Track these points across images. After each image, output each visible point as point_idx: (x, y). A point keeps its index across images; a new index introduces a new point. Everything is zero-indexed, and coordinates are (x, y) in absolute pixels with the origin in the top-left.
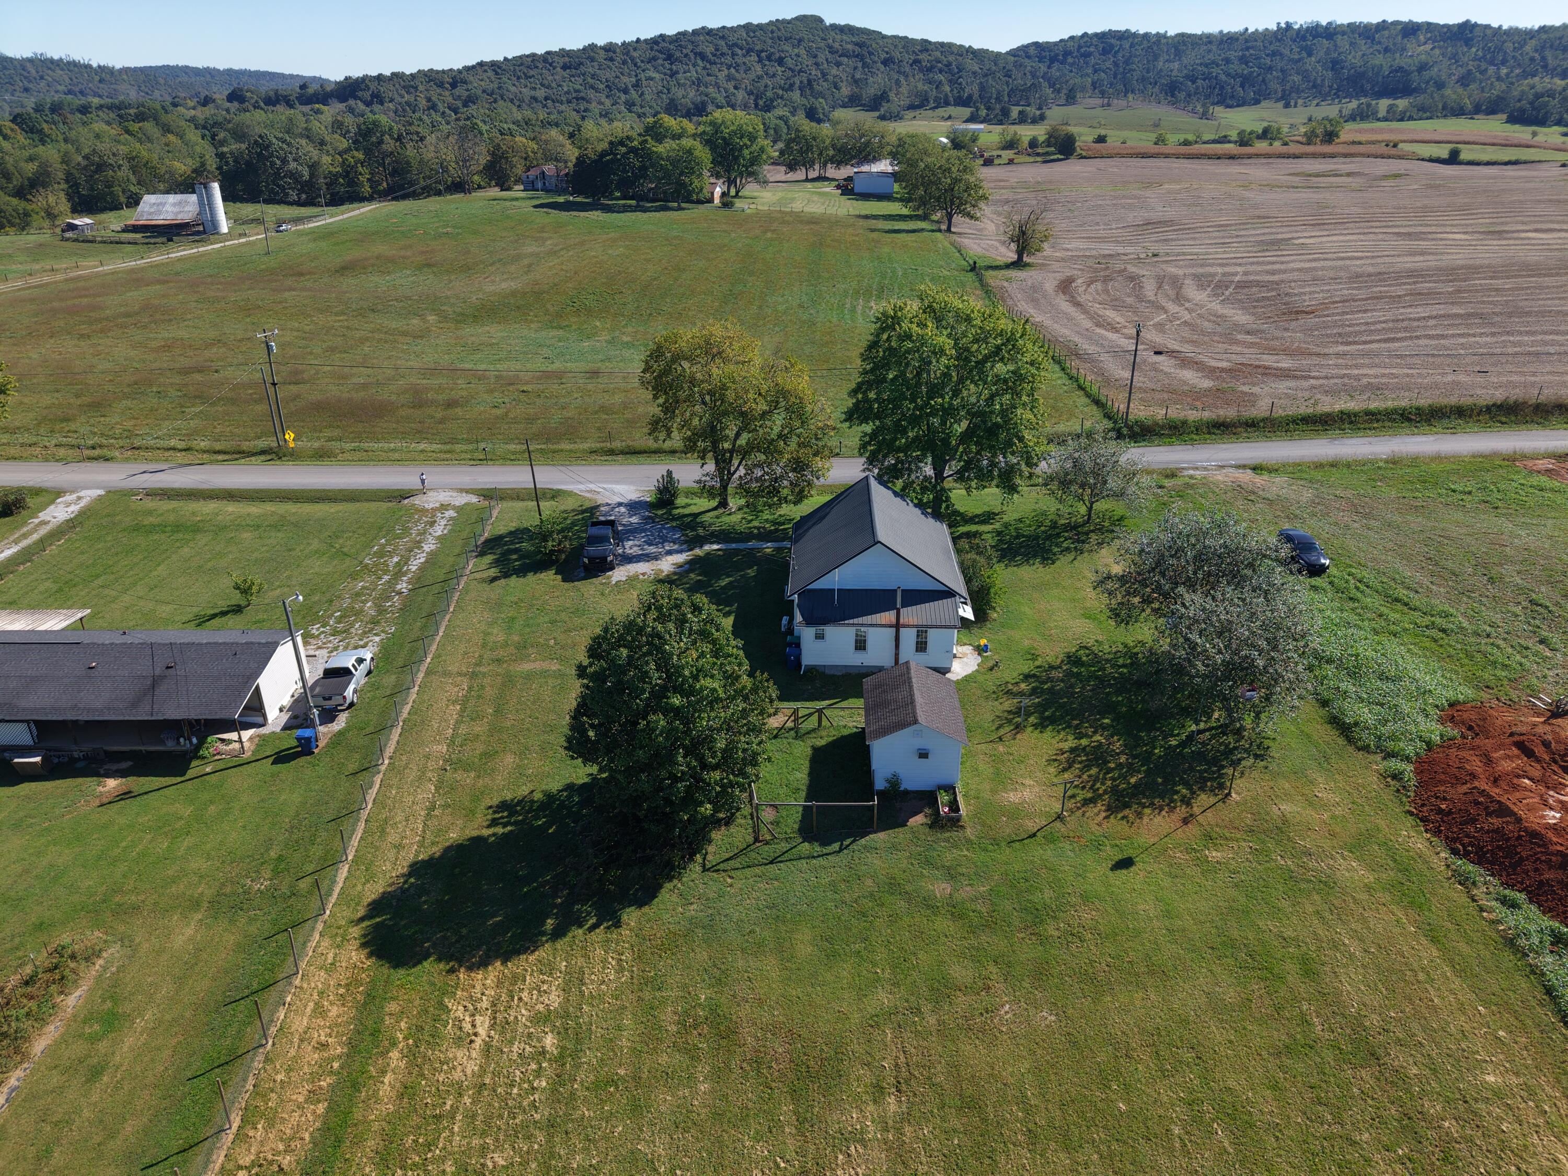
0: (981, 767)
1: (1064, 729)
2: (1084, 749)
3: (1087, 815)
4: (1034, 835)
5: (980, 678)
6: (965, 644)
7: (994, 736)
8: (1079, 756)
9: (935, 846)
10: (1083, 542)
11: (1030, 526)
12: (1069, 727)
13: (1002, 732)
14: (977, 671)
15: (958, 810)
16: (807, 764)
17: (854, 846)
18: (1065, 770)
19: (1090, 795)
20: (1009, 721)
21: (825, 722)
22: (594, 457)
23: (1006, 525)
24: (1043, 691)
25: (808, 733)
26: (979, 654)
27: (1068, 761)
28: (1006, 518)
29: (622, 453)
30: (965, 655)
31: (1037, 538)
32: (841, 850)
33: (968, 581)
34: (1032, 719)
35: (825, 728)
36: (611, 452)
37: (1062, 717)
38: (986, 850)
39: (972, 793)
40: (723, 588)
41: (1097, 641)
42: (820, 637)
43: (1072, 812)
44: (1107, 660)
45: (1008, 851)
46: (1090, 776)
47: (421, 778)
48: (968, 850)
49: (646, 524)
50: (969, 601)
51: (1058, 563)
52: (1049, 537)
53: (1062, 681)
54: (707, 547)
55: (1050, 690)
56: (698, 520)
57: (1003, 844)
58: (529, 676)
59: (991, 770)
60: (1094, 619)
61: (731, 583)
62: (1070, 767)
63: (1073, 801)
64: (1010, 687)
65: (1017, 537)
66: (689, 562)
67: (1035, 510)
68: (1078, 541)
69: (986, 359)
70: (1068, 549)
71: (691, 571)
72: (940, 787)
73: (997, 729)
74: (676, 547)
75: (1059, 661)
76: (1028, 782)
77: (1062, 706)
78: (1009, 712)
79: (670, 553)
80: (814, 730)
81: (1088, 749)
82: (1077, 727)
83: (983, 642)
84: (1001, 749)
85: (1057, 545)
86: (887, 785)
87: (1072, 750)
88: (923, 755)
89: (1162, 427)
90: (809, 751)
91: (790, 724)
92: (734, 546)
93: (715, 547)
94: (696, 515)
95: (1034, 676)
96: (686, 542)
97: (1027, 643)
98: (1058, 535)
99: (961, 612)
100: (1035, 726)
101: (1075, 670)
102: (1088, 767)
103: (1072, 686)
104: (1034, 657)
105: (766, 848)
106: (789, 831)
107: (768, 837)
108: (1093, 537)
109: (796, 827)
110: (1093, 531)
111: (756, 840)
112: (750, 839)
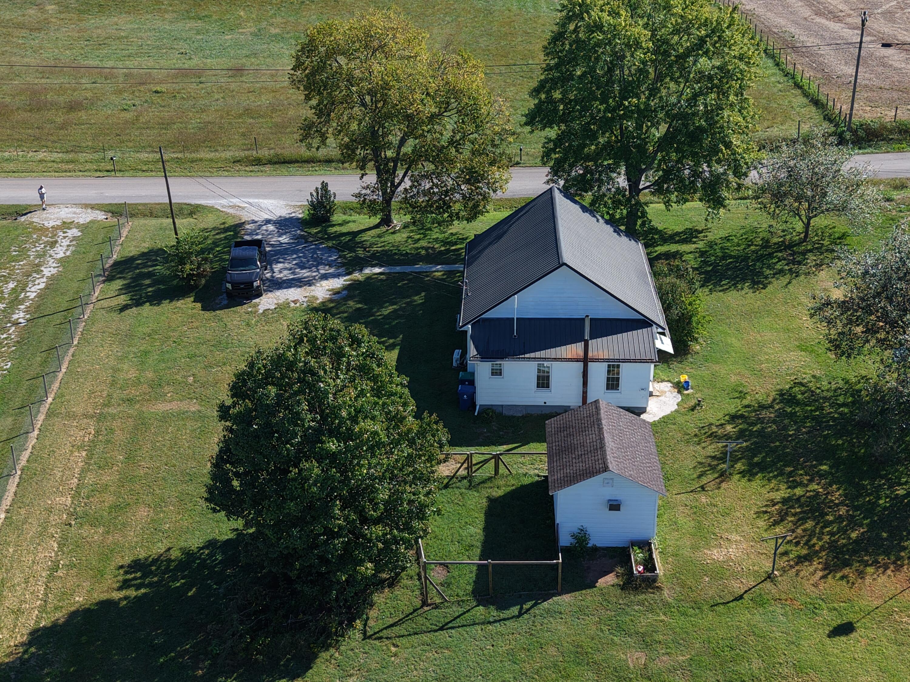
0: (681, 520)
1: (775, 477)
2: (798, 499)
3: (802, 574)
4: (741, 597)
5: (680, 420)
6: (663, 381)
7: (696, 485)
8: (792, 507)
9: (628, 610)
10: (799, 263)
11: (738, 245)
12: (781, 474)
13: (704, 480)
14: (676, 411)
15: (654, 569)
16: (482, 517)
17: (535, 610)
18: (776, 523)
19: (805, 552)
20: (713, 468)
21: (502, 470)
22: (238, 167)
23: (711, 244)
24: (752, 433)
25: (483, 482)
26: (679, 392)
27: (780, 512)
28: (711, 237)
29: (271, 162)
30: (663, 393)
31: (746, 258)
32: (520, 614)
33: (667, 308)
34: (739, 466)
35: (503, 476)
36: (258, 162)
37: (774, 463)
38: (685, 614)
39: (670, 550)
40: (386, 317)
41: (814, 376)
42: (497, 372)
43: (784, 570)
44: (825, 398)
45: (711, 615)
46: (804, 530)
47: (43, 534)
48: (665, 614)
49: (298, 244)
50: (667, 332)
51: (770, 288)
52: (760, 258)
53: (774, 422)
54: (368, 271)
55: (761, 433)
56: (357, 239)
57: (705, 608)
58: (165, 418)
59: (692, 524)
60: (812, 352)
61: (395, 311)
62: (782, 520)
63: (785, 558)
64: (714, 429)
65: (724, 258)
66: (346, 288)
67: (743, 227)
68: (794, 262)
69: (688, 53)
70: (781, 272)
71: (349, 298)
72: (634, 543)
73: (699, 477)
74: (332, 270)
75: (770, 399)
76: (734, 537)
77: (773, 451)
78: (713, 458)
79: (325, 277)
80: (490, 479)
81: (803, 500)
82: (790, 474)
83: (684, 378)
84: (704, 500)
85: (769, 267)
86: (574, 541)
87: (784, 501)
88: (615, 506)
89: (891, 131)
90: (484, 502)
91: (463, 472)
92: (398, 269)
93: (377, 270)
94: (355, 234)
95: (742, 416)
96: (343, 265)
97: (734, 379)
98: (771, 256)
99: (658, 345)
100: (742, 473)
101: (789, 410)
102: (803, 520)
103: (785, 428)
104: (742, 395)
105: (435, 612)
106: (461, 593)
107: (438, 601)
108: (811, 257)
109: (470, 588)
110: (810, 251)
111: (424, 603)
112: (418, 603)
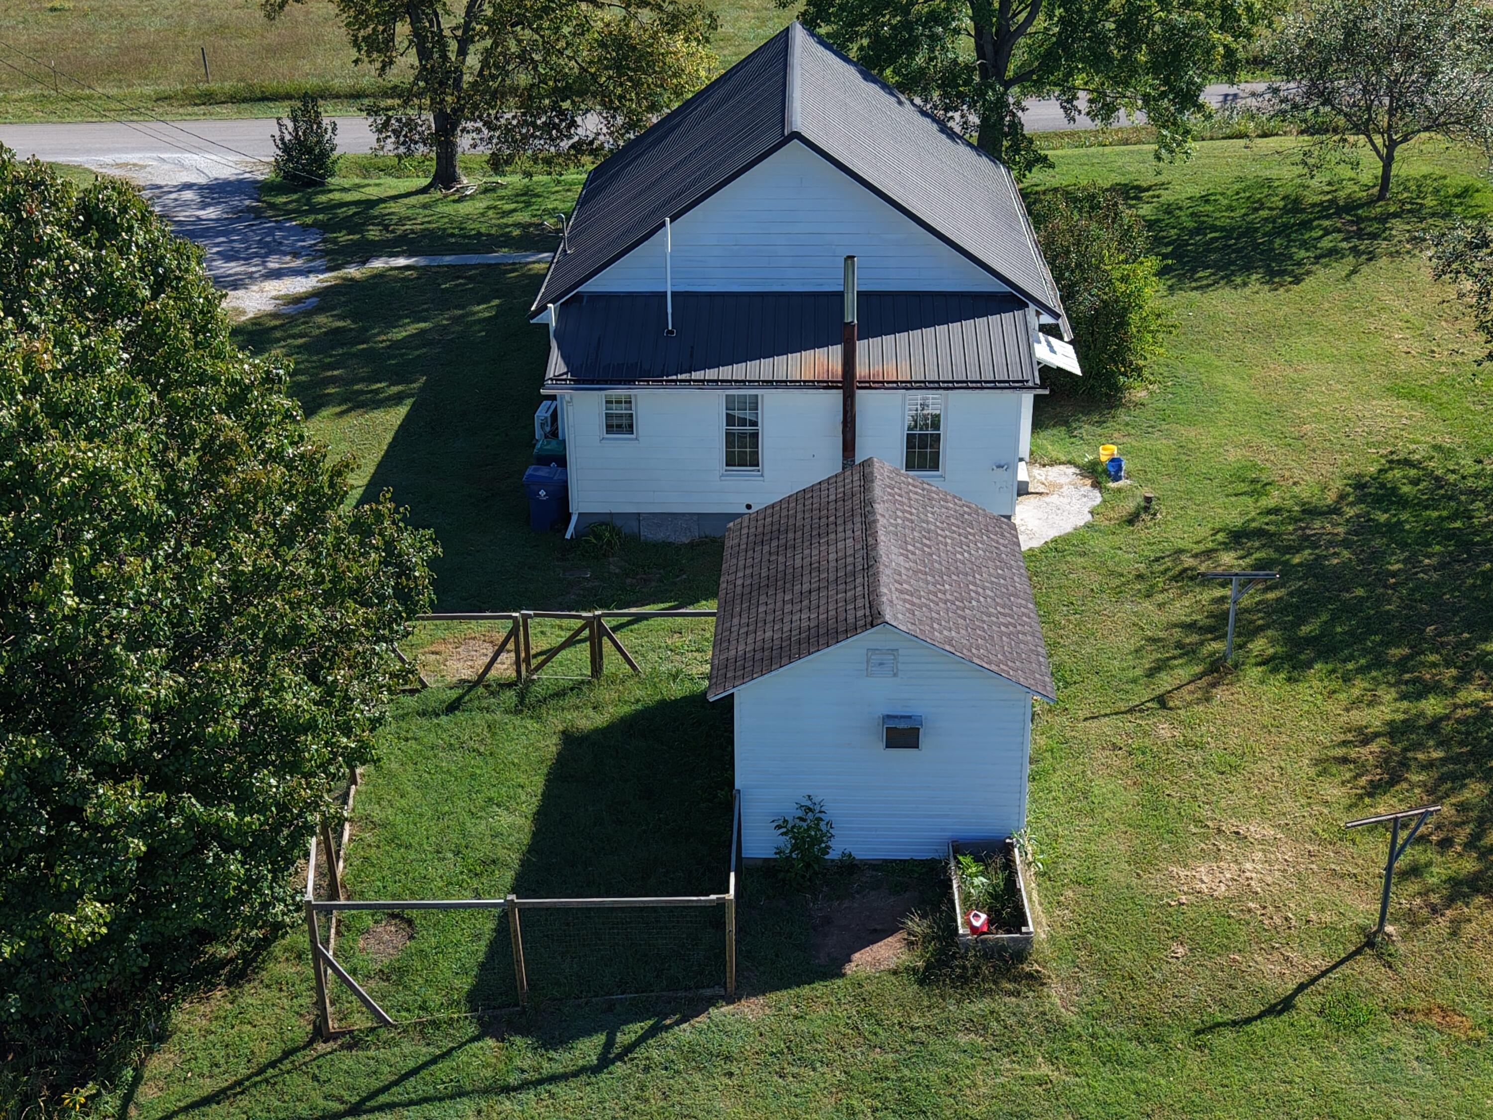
0: (1101, 786)
1: (1362, 670)
3: (1469, 930)
4: (1286, 1005)
5: (1099, 544)
6: (1054, 463)
7: (1143, 694)
8: (1419, 746)
9: (936, 1045)
10: (1374, 236)
11: (1231, 208)
12: (1379, 663)
13: (1165, 682)
14: (1089, 526)
15: (1018, 919)
16: (537, 784)
17: (653, 1051)
18: (1374, 790)
19: (1469, 865)
20: (1188, 652)
21: (612, 662)
22: (164, 107)
23: (1169, 210)
24: (1288, 571)
25: (560, 694)
26: (1096, 485)
27: (1385, 760)
28: (1167, 196)
29: (234, 99)
30: (1054, 488)
31: (1250, 231)
32: (604, 1062)
34: (1259, 645)
35: (613, 680)
36: (208, 99)
37: (1354, 638)
38: (1114, 1059)
39: (1069, 867)
40: (395, 345)
41: (1437, 448)
42: (621, 425)
43: (1413, 921)
44: (1472, 492)
45: (1194, 1061)
46: (1462, 808)
48: (1052, 1059)
49: (239, 220)
51: (1309, 283)
52: (1283, 231)
53: (1346, 544)
54: (378, 264)
55: (1313, 569)
56: (375, 212)
57: (1178, 1038)
59: (1133, 796)
60: (1424, 399)
61: (423, 332)
62: (1394, 780)
63: (1413, 887)
64: (1188, 562)
65: (1200, 230)
66: (316, 293)
67: (1240, 179)
68: (1359, 234)
70: (1333, 253)
71: (319, 310)
72: (959, 847)
73: (1151, 673)
74: (298, 263)
75: (1331, 497)
76: (1255, 829)
77: (1350, 609)
78: (1190, 627)
79: (277, 274)
80: (577, 687)
81: (1447, 727)
82: (1402, 665)
83: (1106, 452)
84: (1165, 731)
85: (1304, 245)
86: (785, 842)
87: (1394, 731)
88: (903, 735)
90: (551, 746)
91: (505, 667)
92: (448, 259)
93: (402, 262)
94: (371, 204)
95: (1260, 533)
96: (326, 253)
97: (1234, 456)
98: (1306, 225)
99: (1042, 352)
100: (1271, 664)
101: (1383, 517)
102: (1457, 780)
103: (1376, 557)
104: (1258, 488)
105: (348, 1060)
106: (435, 999)
107: (360, 1022)
108: (1398, 227)
109: (465, 984)
110: (1395, 215)
111: (320, 1033)
112: (302, 1028)
